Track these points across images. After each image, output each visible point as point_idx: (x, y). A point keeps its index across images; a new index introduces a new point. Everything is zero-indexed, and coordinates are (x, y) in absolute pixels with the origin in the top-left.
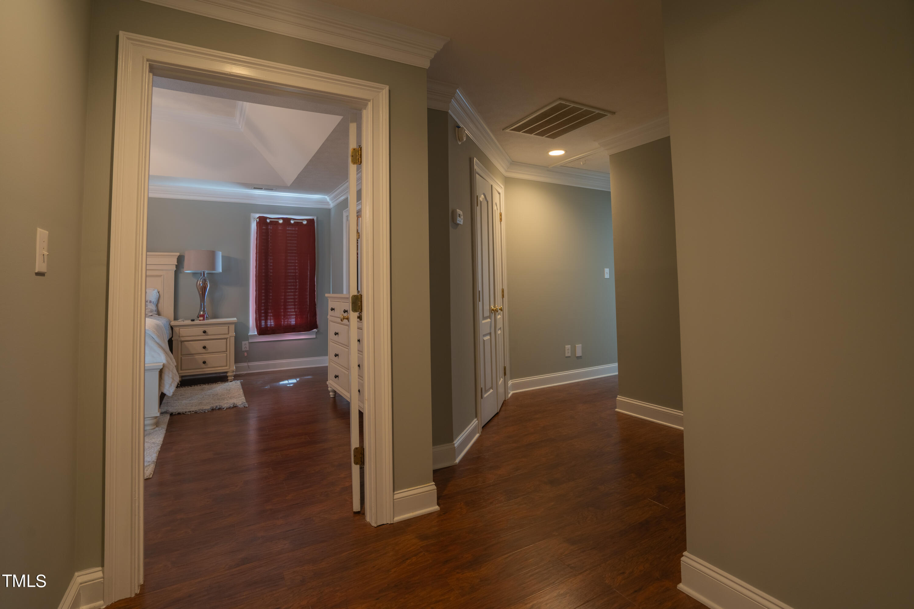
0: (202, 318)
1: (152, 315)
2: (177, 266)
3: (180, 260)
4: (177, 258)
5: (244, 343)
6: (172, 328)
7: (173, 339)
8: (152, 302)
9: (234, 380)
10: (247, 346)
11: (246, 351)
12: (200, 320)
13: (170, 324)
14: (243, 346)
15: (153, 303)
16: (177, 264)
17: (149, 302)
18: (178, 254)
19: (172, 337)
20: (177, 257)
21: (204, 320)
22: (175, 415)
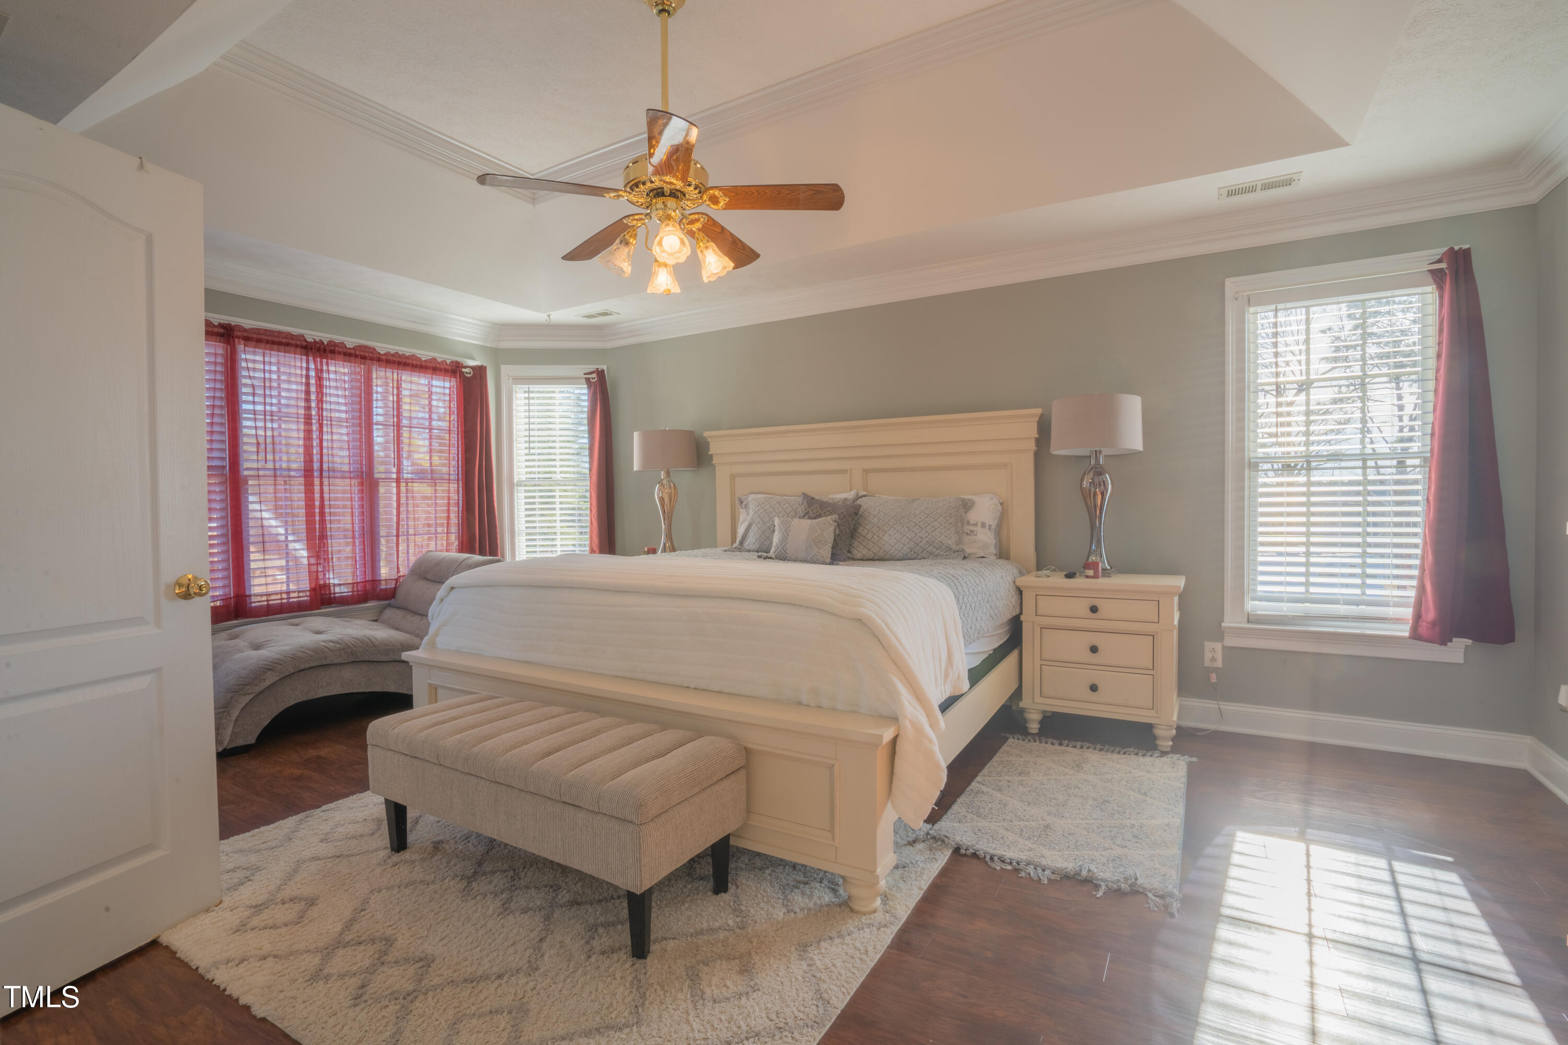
0: (1090, 572)
1: (983, 557)
2: (1038, 442)
3: (1044, 428)
4: (1038, 422)
5: (1208, 645)
6: (1020, 592)
7: (1022, 618)
8: (987, 526)
9: (1174, 750)
10: (1219, 656)
11: (1215, 669)
12: (1087, 577)
13: (1014, 583)
14: (1208, 656)
15: (990, 529)
16: (1037, 436)
17: (979, 525)
18: (1038, 411)
19: (1021, 613)
20: (1037, 419)
21: (1096, 576)
22: (965, 855)
